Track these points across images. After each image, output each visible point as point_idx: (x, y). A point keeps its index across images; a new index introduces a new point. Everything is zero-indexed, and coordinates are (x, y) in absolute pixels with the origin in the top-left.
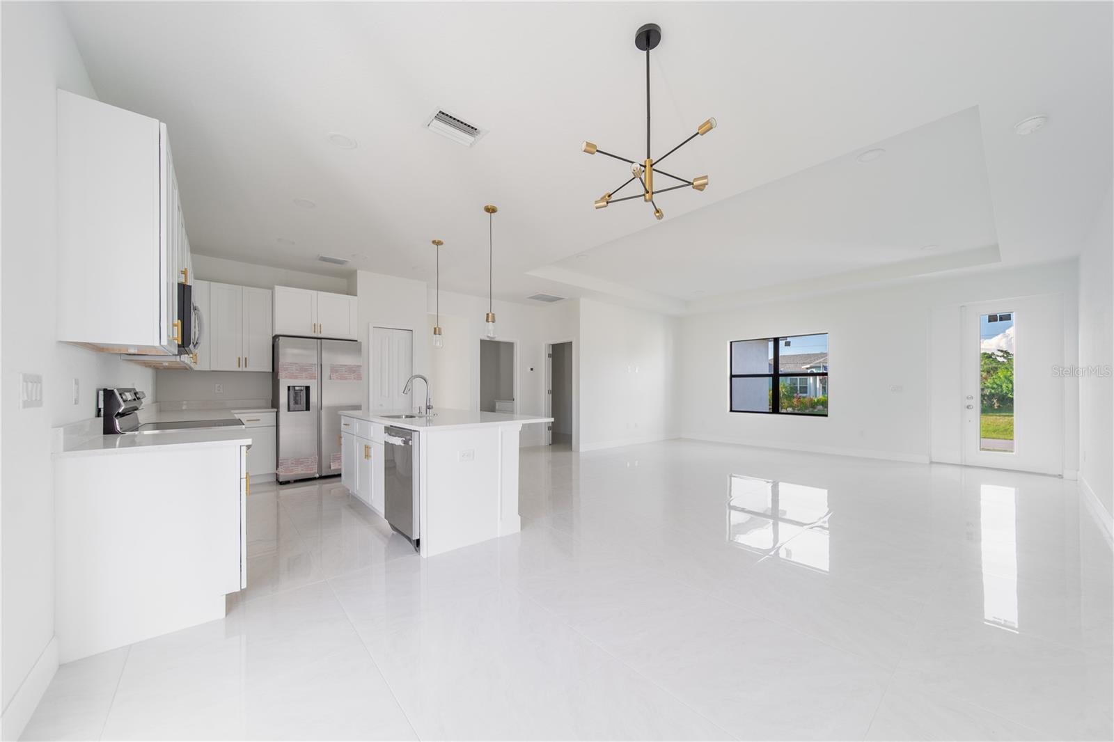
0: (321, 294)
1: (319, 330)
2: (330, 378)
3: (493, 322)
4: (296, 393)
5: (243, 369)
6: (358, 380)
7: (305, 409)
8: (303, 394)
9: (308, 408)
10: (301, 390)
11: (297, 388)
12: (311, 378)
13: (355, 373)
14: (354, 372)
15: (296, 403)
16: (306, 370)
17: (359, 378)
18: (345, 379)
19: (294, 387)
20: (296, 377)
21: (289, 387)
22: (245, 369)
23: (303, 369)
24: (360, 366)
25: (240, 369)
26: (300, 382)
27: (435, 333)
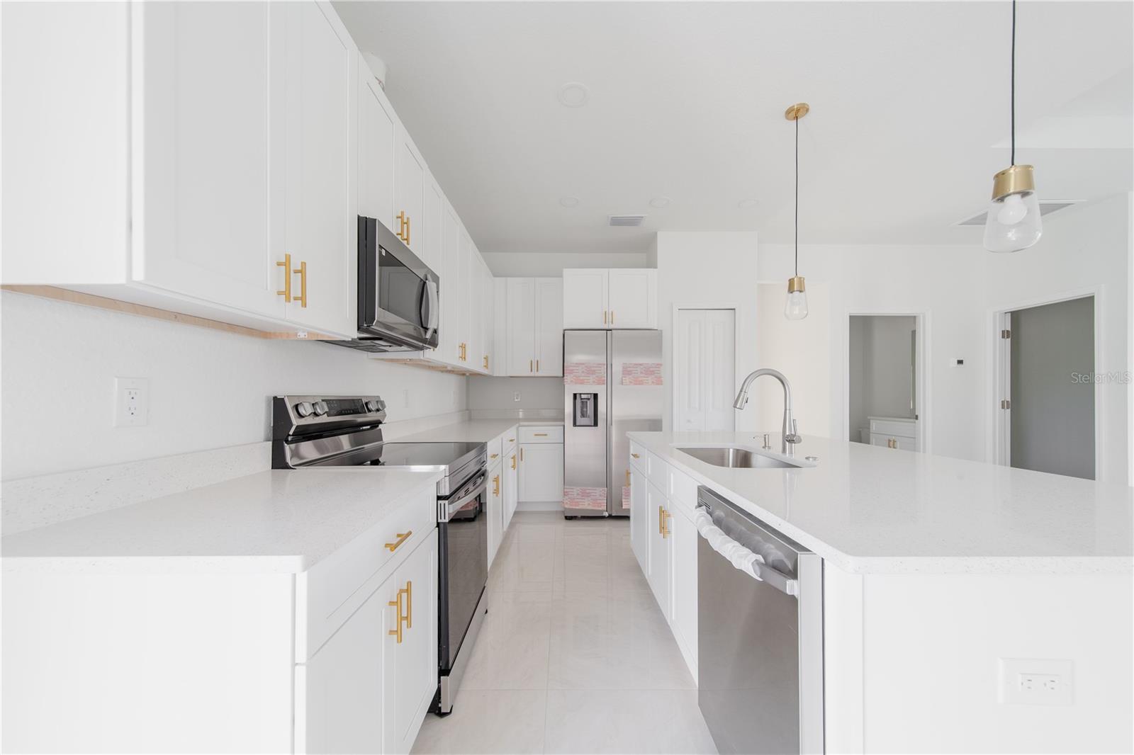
0: (613, 271)
1: (610, 320)
2: (622, 383)
3: (1024, 194)
4: (584, 403)
5: (535, 373)
6: (658, 384)
7: (593, 424)
8: (590, 404)
9: (596, 424)
10: (589, 399)
11: (583, 396)
12: (599, 382)
13: (654, 375)
14: (652, 373)
15: (583, 415)
16: (593, 372)
17: (659, 381)
18: (641, 383)
19: (581, 394)
20: (582, 382)
21: (575, 395)
22: (537, 374)
23: (590, 370)
24: (661, 365)
25: (532, 374)
26: (586, 389)
27: (791, 290)
